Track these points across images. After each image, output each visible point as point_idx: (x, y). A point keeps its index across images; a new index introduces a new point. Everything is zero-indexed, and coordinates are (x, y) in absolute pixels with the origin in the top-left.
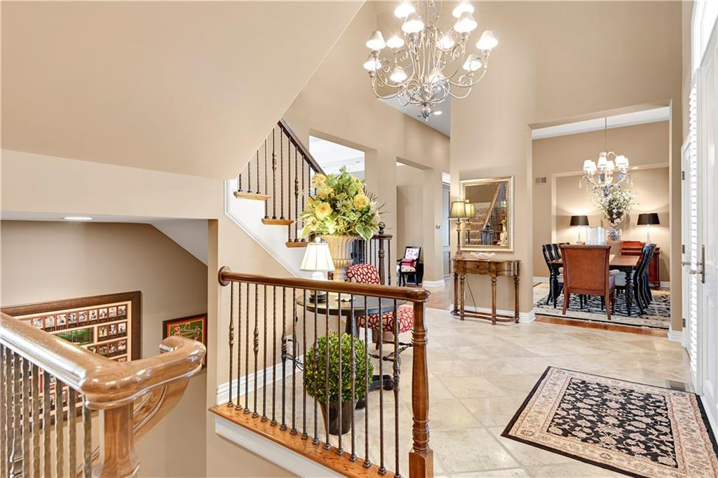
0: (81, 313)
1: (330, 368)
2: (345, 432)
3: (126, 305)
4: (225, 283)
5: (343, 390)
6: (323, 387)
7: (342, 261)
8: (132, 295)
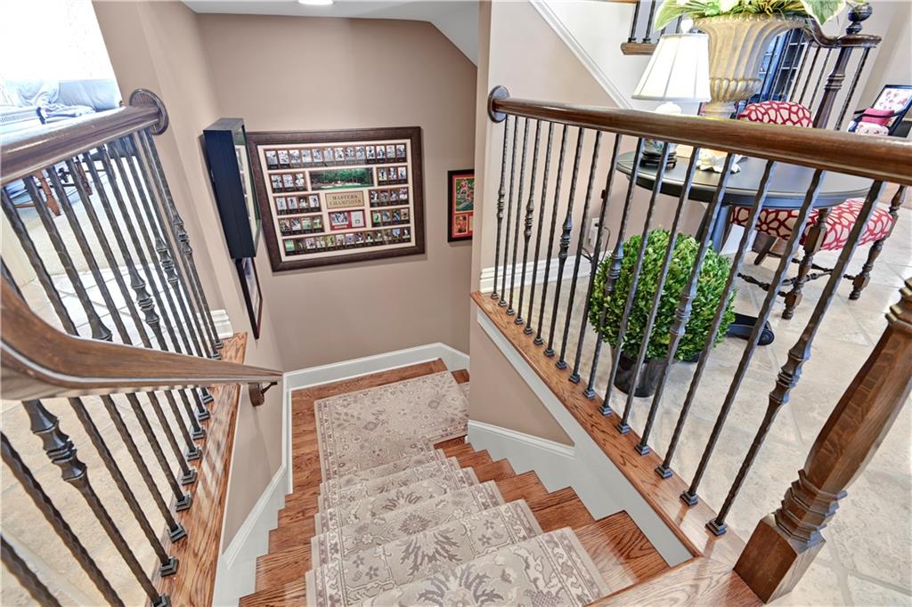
0: (358, 148)
1: (636, 298)
2: (642, 393)
3: (405, 144)
4: (500, 116)
5: (652, 342)
6: (616, 325)
7: (733, 84)
8: (410, 132)
